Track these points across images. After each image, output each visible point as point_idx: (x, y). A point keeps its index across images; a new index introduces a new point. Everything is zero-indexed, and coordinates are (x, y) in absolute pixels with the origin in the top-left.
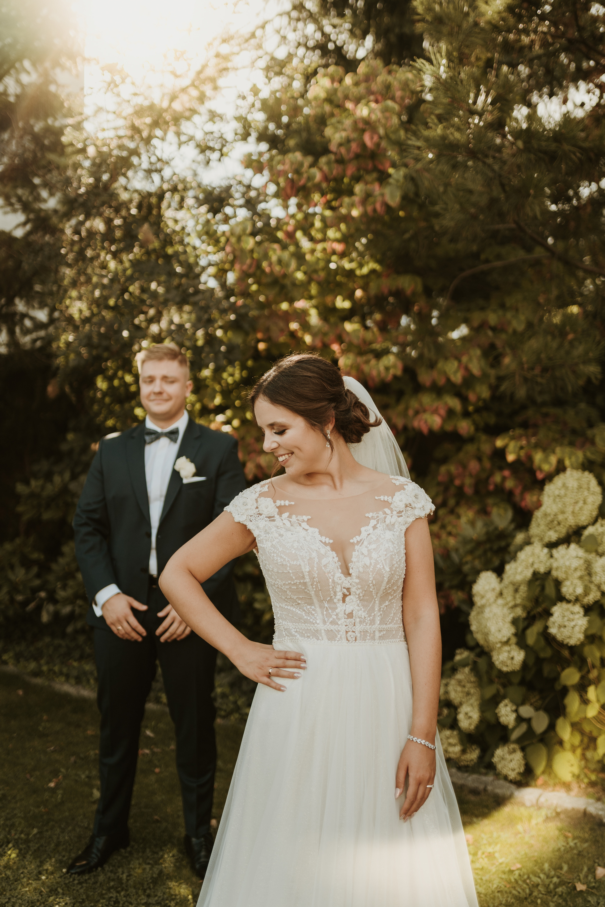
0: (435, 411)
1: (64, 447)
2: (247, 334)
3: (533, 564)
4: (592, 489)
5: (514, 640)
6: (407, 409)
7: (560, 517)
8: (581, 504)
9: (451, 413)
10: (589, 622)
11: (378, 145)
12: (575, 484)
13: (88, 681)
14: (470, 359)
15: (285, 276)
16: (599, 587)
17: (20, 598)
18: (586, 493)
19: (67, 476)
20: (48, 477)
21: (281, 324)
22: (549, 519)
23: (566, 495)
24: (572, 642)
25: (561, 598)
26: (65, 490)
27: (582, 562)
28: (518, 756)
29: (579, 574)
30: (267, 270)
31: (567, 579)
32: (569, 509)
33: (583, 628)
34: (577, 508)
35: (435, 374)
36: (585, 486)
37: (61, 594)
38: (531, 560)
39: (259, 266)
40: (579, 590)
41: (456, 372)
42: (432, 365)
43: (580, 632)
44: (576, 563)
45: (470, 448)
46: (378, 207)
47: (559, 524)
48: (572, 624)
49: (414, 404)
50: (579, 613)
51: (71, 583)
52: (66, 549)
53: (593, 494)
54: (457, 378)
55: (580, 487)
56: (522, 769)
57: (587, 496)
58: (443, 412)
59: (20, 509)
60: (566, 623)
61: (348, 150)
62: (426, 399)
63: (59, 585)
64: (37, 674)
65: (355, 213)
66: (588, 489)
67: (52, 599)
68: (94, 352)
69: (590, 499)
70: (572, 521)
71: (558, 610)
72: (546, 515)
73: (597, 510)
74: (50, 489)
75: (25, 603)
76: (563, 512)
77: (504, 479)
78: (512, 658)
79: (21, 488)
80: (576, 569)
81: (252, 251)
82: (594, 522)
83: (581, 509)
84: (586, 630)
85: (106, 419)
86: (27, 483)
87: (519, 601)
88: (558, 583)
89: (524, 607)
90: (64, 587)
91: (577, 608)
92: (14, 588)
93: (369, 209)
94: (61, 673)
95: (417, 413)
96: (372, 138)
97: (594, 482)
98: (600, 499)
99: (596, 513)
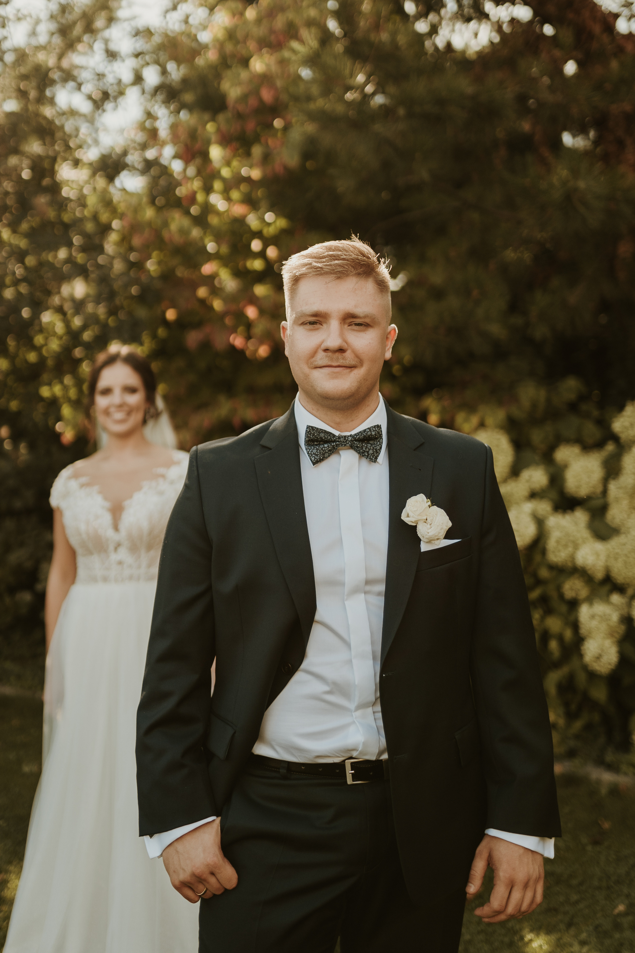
4: (502, 447)
36: (496, 445)
46: (278, 168)
53: (504, 451)
61: (245, 107)
65: (255, 175)
66: (499, 447)
69: (501, 458)
73: (510, 467)
81: (151, 221)
93: (269, 171)
96: (269, 93)
97: (503, 441)
98: (508, 458)
99: (506, 472)
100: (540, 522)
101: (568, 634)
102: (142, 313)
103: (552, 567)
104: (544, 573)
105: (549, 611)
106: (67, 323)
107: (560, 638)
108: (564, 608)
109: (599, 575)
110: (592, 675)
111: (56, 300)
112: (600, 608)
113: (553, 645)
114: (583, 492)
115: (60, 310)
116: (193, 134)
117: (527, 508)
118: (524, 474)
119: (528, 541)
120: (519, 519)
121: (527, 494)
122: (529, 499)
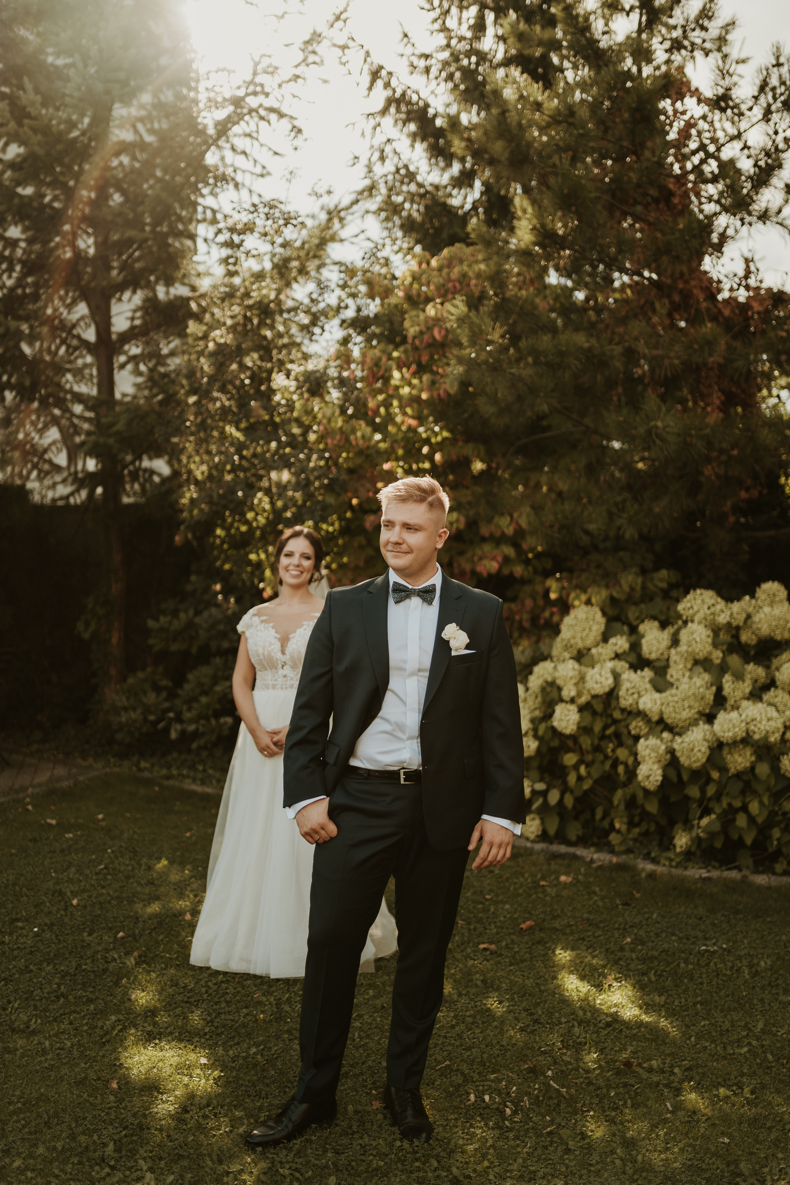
0: (494, 559)
1: (189, 588)
2: (339, 495)
3: (542, 676)
4: (597, 620)
5: (531, 733)
6: (473, 555)
7: (572, 642)
8: (587, 631)
9: (506, 560)
10: (581, 717)
11: (446, 336)
12: (584, 616)
13: (211, 782)
14: (520, 515)
15: (368, 448)
16: (589, 691)
17: (152, 718)
18: (591, 623)
19: (191, 612)
20: (175, 614)
21: (368, 486)
22: (564, 643)
23: (576, 624)
24: (568, 731)
25: (562, 700)
26: (190, 625)
27: (576, 673)
28: (537, 822)
29: (574, 681)
30: (354, 443)
31: (565, 685)
32: (579, 635)
33: (576, 722)
34: (585, 635)
35: (492, 528)
36: (591, 617)
37: (187, 715)
38: (541, 673)
39: (347, 440)
40: (573, 693)
41: (508, 526)
42: (490, 520)
43: (574, 724)
44: (571, 673)
45: (527, 589)
46: (442, 392)
47: (571, 646)
48: (568, 718)
49: (479, 552)
50: (573, 710)
51: (195, 705)
52: (190, 677)
53: (598, 623)
54: (510, 531)
55: (587, 618)
56: (540, 833)
57: (592, 625)
58: (500, 559)
59: (151, 641)
60: (563, 718)
61: (421, 342)
62: (487, 548)
63: (185, 707)
64: (168, 778)
65: (424, 396)
66: (594, 620)
67: (179, 719)
68: (214, 508)
69: (595, 628)
70: (580, 645)
71: (559, 709)
72: (563, 640)
73: (601, 636)
74: (176, 625)
75: (155, 723)
76: (574, 638)
77: (552, 614)
78: (531, 746)
79: (151, 623)
80: (571, 678)
81: (341, 428)
82: (597, 645)
83: (587, 635)
84: (578, 723)
85: (223, 564)
86: (157, 620)
87: (537, 705)
88: (560, 689)
89: (540, 708)
91: (573, 708)
92: (147, 710)
93: (435, 394)
94: (188, 777)
95: (481, 559)
96: (440, 332)
97: (599, 614)
98: (602, 627)
99: (599, 638)
100: (616, 676)
101: (631, 761)
102: (331, 500)
103: (623, 710)
104: (617, 715)
105: (621, 744)
106: (272, 503)
107: (626, 765)
108: (630, 742)
109: (655, 718)
110: (646, 791)
111: (265, 483)
112: (653, 741)
113: (621, 769)
114: (653, 656)
115: (268, 492)
116: (377, 363)
117: (610, 665)
118: (612, 640)
119: (607, 689)
120: (603, 673)
121: (613, 655)
122: (614, 659)
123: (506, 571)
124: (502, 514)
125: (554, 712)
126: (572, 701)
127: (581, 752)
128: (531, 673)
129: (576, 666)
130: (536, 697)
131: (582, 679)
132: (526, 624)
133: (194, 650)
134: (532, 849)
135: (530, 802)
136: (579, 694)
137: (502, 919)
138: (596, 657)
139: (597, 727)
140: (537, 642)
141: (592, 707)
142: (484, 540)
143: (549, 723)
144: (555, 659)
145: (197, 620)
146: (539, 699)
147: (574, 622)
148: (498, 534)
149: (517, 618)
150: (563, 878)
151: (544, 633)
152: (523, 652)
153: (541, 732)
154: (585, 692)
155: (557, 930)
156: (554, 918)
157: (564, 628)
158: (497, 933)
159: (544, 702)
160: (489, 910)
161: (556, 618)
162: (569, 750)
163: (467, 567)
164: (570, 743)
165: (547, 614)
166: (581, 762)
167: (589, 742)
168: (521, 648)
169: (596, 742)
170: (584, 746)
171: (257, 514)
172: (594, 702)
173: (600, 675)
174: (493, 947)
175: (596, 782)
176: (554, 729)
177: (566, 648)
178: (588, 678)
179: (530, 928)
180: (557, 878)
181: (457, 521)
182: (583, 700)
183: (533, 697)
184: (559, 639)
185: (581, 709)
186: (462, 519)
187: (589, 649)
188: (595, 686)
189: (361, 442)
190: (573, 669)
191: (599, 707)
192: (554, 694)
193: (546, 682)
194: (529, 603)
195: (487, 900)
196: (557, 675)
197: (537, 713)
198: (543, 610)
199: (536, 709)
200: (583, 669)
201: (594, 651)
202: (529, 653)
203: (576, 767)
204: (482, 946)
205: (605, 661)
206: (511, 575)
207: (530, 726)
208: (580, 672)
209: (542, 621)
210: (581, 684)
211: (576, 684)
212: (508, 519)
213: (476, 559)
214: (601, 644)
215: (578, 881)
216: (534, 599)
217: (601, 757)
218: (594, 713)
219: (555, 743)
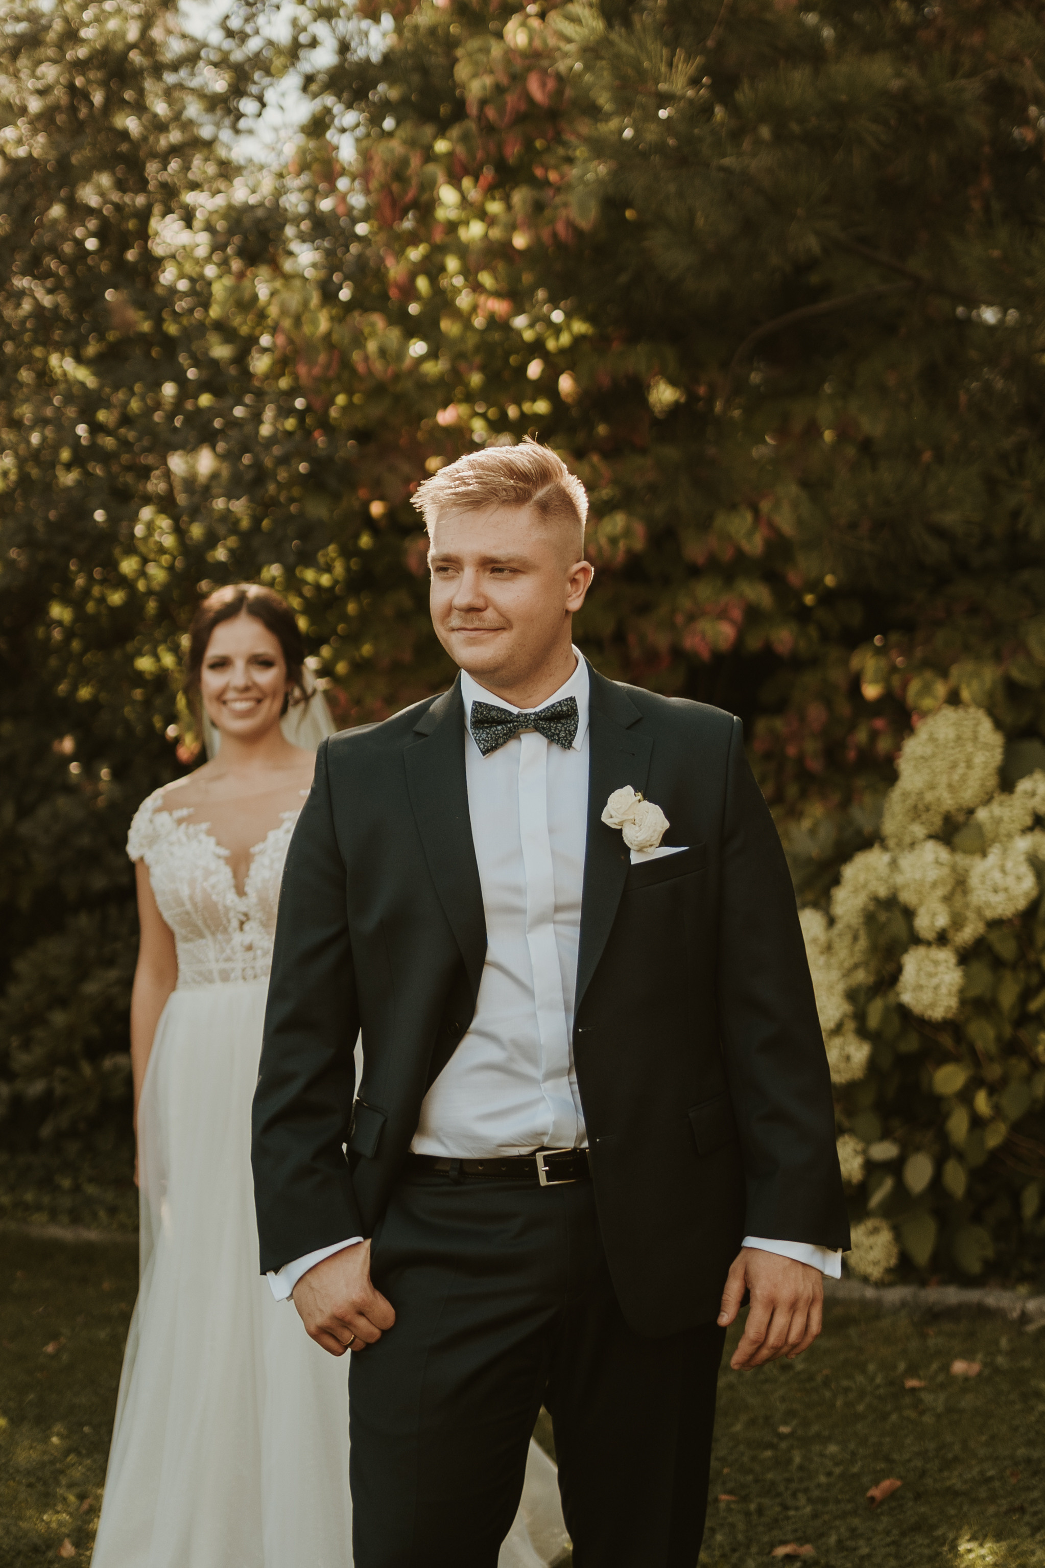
0: (723, 615)
2: (336, 497)
3: (865, 886)
4: (982, 739)
6: (673, 612)
7: (929, 797)
8: (961, 769)
9: (753, 615)
10: (967, 976)
11: (559, 93)
12: (951, 734)
14: (777, 506)
15: (397, 377)
16: (979, 911)
18: (969, 748)
19: (8, 810)
21: (405, 468)
22: (910, 802)
23: (934, 755)
24: (938, 1014)
25: (916, 940)
26: (8, 839)
27: (946, 871)
28: (885, 1237)
29: (940, 892)
30: (361, 368)
31: (921, 903)
32: (943, 780)
33: (955, 989)
34: (956, 777)
35: (713, 542)
36: (967, 734)
37: (22, 1059)
38: (862, 878)
39: (345, 362)
40: (942, 921)
41: (750, 534)
42: (704, 524)
43: (950, 994)
44: (933, 874)
45: (809, 679)
46: (561, 229)
47: (928, 809)
48: (935, 981)
49: (685, 603)
50: (946, 961)
51: (39, 1033)
52: (21, 966)
53: (986, 746)
54: (755, 545)
55: (959, 738)
56: (893, 1262)
57: (972, 753)
58: (737, 614)
60: (923, 982)
61: (501, 112)
62: (704, 590)
63: (15, 1042)
65: (520, 241)
66: (975, 739)
69: (979, 759)
70: (948, 802)
71: (912, 963)
72: (905, 795)
73: (996, 777)
76: (932, 787)
77: (874, 735)
78: (848, 1058)
80: (934, 885)
81: (328, 337)
82: (987, 801)
83: (964, 779)
84: (962, 991)
85: (74, 688)
87: (858, 957)
88: (909, 914)
89: (866, 964)
90: (26, 1045)
91: (946, 956)
93: (546, 234)
94: (38, 1208)
95: (692, 618)
96: (543, 85)
97: (986, 726)
98: (997, 757)
99: (992, 782)
106: (179, 531)
111: (160, 485)
115: (165, 504)
116: (401, 172)
117: (1023, 844)
118: (1024, 785)
119: (1022, 904)
120: (1009, 865)
121: (1028, 821)
122: (1031, 829)
123: (754, 643)
124: (733, 507)
125: (899, 970)
126: (942, 939)
127: (975, 1058)
128: (836, 881)
129: (944, 854)
130: (855, 938)
131: (960, 884)
132: (815, 765)
133: (24, 901)
134: (878, 1303)
135: (863, 1190)
136: (957, 922)
137: (823, 1479)
138: (988, 828)
139: (1008, 997)
140: (845, 803)
141: (990, 949)
142: (694, 572)
143: (891, 998)
144: (891, 843)
145: (26, 829)
146: (863, 943)
147: (929, 750)
148: (727, 555)
149: (792, 751)
150: (959, 1367)
151: (860, 782)
152: (813, 832)
153: (874, 1020)
154: (971, 915)
155: (956, 1494)
156: (947, 1465)
157: (905, 766)
158: (815, 1516)
159: (874, 948)
160: (789, 1461)
161: (883, 745)
162: (945, 1058)
163: (661, 641)
164: (946, 1041)
165: (861, 736)
166: (976, 1082)
167: (991, 1033)
168: (806, 824)
169: (1008, 1031)
170: (980, 1045)
171: (145, 561)
172: (994, 937)
173: (1003, 871)
174: (807, 1550)
175: (1016, 1128)
176: (903, 1012)
177: (916, 812)
178: (974, 880)
179: (892, 1495)
180: (946, 1368)
181: (627, 532)
182: (968, 934)
183: (848, 938)
184: (896, 795)
185: (965, 957)
186: (639, 529)
187: (971, 812)
188: (995, 899)
189: (378, 366)
190: (937, 862)
191: (1007, 948)
192: (898, 927)
193: (876, 899)
194: (816, 713)
195: (782, 1437)
196: (899, 880)
197: (861, 976)
198: (852, 727)
199: (856, 966)
200: (961, 859)
201: (982, 814)
202: (827, 834)
203: (966, 1096)
204: (781, 1551)
205: (1010, 836)
206: (768, 650)
207: (847, 1008)
208: (954, 868)
209: (852, 755)
210: (958, 897)
211: (947, 899)
212: (749, 517)
213: (680, 619)
214: (998, 798)
215: (997, 1370)
216: (829, 703)
217: (1022, 1067)
218: (997, 964)
219: (911, 1044)
